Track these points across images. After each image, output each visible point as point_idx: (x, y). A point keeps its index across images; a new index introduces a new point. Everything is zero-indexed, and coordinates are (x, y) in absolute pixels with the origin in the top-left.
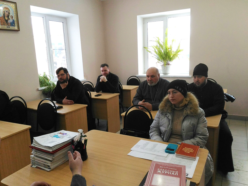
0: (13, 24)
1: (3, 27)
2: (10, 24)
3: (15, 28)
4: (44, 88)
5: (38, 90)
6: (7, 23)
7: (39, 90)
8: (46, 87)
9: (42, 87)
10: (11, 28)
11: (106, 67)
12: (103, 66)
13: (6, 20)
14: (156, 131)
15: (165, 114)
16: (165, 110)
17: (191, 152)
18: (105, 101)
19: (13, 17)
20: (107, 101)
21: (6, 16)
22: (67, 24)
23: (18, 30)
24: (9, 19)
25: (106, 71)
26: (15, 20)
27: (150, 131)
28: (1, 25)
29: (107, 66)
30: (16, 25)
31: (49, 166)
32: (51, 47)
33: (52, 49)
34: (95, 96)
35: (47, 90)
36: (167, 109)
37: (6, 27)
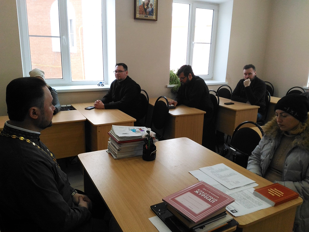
0: (151, 13)
1: (141, 16)
2: (148, 13)
3: (153, 17)
4: (173, 86)
5: (166, 87)
6: (145, 12)
7: (168, 87)
8: (176, 85)
9: (172, 84)
10: (149, 17)
11: (251, 69)
12: (247, 67)
13: (145, 9)
14: (256, 160)
15: (269, 139)
16: (269, 134)
17: (278, 195)
18: (234, 112)
19: (152, 6)
20: (237, 113)
21: (145, 5)
22: (218, 11)
23: (156, 20)
24: (148, 7)
25: (251, 75)
26: (155, 8)
27: (250, 158)
28: (140, 14)
29: (253, 67)
30: (154, 14)
31: (116, 154)
32: (193, 40)
33: (193, 43)
34: (225, 104)
35: (176, 88)
36: (271, 132)
37: (144, 16)
